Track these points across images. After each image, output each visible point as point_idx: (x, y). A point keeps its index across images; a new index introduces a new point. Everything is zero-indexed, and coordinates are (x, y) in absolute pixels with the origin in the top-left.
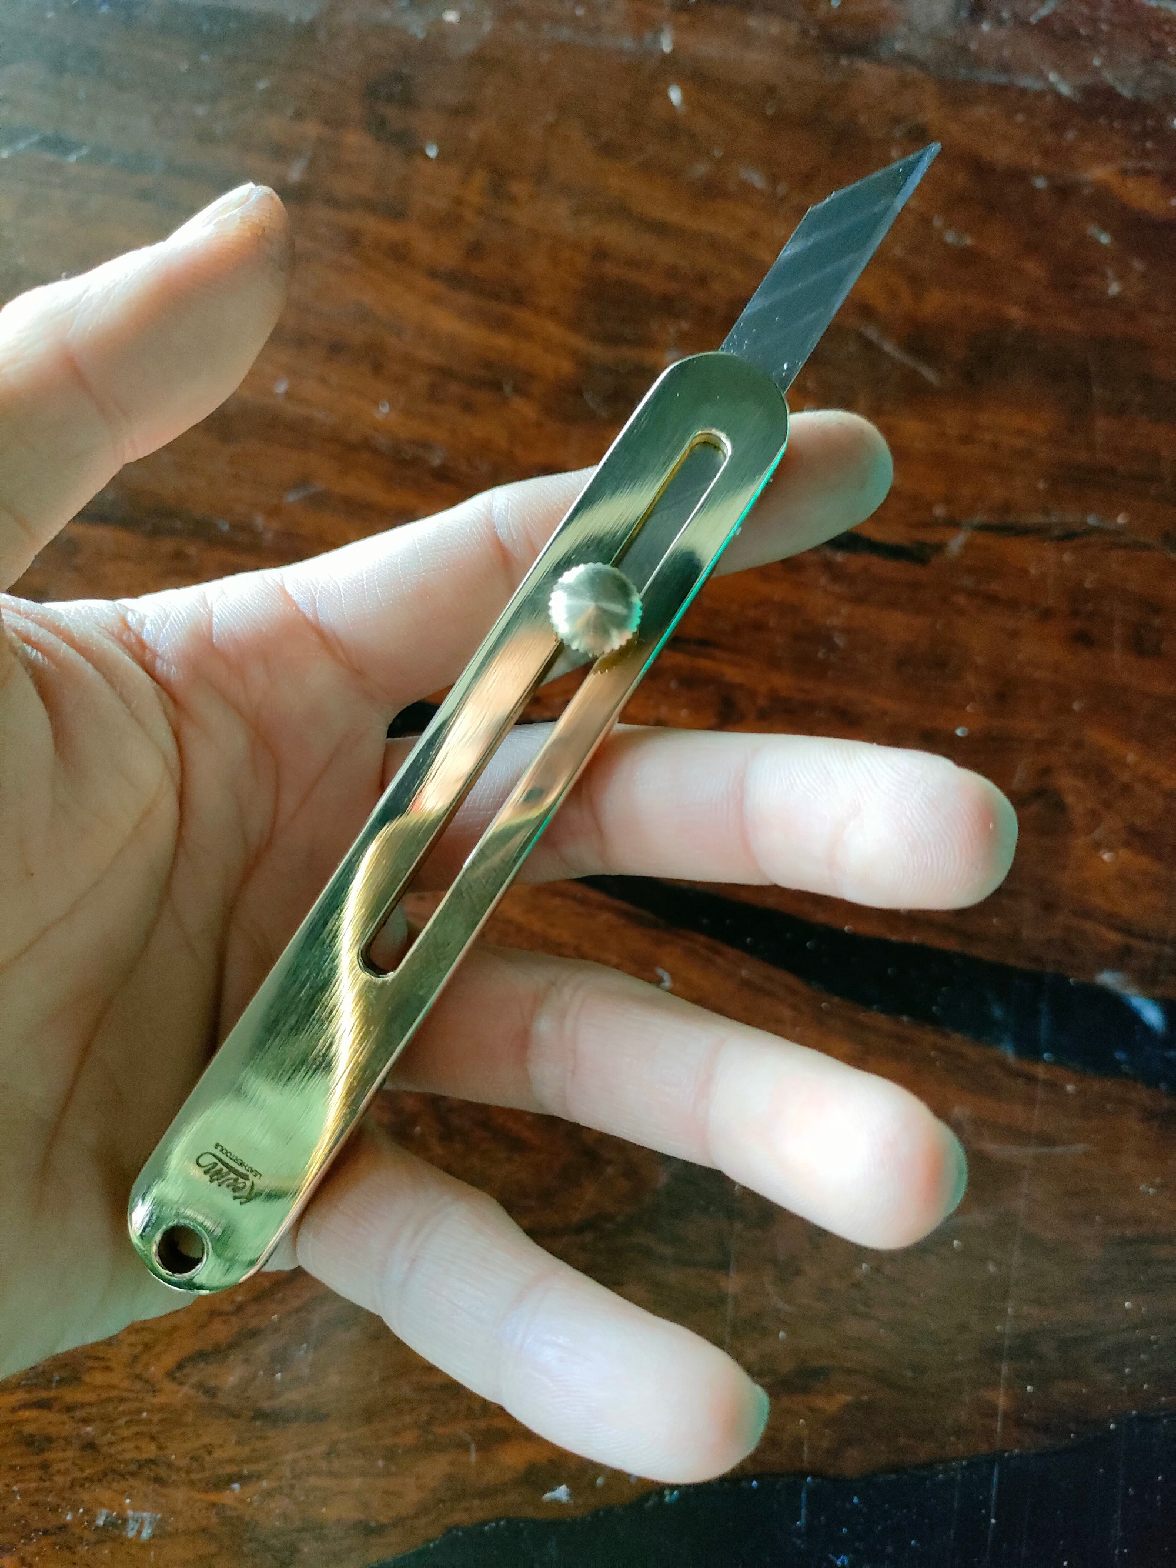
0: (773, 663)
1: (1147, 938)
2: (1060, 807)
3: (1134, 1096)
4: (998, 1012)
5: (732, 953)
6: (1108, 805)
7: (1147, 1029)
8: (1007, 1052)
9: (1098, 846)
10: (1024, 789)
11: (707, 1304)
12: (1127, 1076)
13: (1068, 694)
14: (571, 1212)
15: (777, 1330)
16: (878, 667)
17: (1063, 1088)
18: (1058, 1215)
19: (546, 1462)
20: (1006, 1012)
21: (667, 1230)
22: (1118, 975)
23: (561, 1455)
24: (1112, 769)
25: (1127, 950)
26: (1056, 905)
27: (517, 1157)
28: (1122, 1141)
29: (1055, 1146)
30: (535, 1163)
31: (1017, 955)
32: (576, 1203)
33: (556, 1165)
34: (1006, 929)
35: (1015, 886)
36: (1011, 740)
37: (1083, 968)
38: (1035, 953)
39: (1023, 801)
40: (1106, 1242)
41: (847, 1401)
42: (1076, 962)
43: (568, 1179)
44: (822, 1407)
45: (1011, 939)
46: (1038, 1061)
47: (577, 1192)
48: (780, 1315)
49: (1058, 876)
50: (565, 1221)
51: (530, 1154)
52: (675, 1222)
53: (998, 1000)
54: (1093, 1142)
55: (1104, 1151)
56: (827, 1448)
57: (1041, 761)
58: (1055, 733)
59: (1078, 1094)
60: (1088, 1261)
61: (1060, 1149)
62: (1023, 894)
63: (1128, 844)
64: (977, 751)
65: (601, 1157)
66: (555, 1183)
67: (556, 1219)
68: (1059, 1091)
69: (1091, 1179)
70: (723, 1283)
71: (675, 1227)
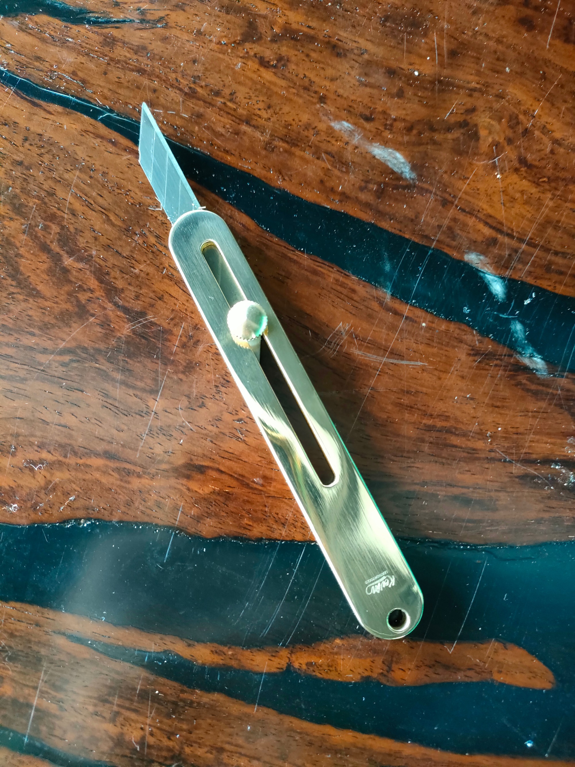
1: (510, 236)
2: (475, 136)
3: (468, 338)
4: (388, 267)
6: (510, 141)
7: (491, 296)
8: (386, 294)
9: (494, 167)
10: (453, 120)
11: (136, 414)
12: (467, 324)
13: (504, 60)
14: (60, 341)
15: (179, 438)
16: (370, 19)
17: (419, 324)
18: (392, 404)
19: (8, 488)
20: (393, 268)
21: (121, 363)
22: (482, 257)
23: (19, 486)
24: (521, 117)
25: (493, 242)
26: (452, 203)
27: (31, 300)
28: (451, 366)
29: (402, 360)
30: (43, 306)
31: (413, 232)
32: (64, 336)
33: (57, 310)
34: (410, 214)
35: (425, 186)
36: (453, 85)
37: (458, 248)
38: (426, 233)
39: (449, 129)
40: (420, 427)
41: (214, 490)
42: (454, 243)
43: (63, 321)
44: (197, 490)
45: (412, 220)
46: (407, 303)
47: (67, 330)
48: (183, 430)
49: (459, 184)
50: (54, 346)
51: (40, 300)
52: (128, 360)
53: (391, 259)
54: (430, 363)
55: (436, 369)
56: (194, 515)
57: (469, 102)
58: (487, 85)
59: (428, 328)
60: (404, 436)
61: (404, 362)
62: (431, 192)
63: (516, 170)
64: (426, 89)
65: (88, 311)
66: (53, 321)
67: (48, 344)
68: (415, 325)
69: (422, 386)
70: (151, 403)
71: (127, 363)
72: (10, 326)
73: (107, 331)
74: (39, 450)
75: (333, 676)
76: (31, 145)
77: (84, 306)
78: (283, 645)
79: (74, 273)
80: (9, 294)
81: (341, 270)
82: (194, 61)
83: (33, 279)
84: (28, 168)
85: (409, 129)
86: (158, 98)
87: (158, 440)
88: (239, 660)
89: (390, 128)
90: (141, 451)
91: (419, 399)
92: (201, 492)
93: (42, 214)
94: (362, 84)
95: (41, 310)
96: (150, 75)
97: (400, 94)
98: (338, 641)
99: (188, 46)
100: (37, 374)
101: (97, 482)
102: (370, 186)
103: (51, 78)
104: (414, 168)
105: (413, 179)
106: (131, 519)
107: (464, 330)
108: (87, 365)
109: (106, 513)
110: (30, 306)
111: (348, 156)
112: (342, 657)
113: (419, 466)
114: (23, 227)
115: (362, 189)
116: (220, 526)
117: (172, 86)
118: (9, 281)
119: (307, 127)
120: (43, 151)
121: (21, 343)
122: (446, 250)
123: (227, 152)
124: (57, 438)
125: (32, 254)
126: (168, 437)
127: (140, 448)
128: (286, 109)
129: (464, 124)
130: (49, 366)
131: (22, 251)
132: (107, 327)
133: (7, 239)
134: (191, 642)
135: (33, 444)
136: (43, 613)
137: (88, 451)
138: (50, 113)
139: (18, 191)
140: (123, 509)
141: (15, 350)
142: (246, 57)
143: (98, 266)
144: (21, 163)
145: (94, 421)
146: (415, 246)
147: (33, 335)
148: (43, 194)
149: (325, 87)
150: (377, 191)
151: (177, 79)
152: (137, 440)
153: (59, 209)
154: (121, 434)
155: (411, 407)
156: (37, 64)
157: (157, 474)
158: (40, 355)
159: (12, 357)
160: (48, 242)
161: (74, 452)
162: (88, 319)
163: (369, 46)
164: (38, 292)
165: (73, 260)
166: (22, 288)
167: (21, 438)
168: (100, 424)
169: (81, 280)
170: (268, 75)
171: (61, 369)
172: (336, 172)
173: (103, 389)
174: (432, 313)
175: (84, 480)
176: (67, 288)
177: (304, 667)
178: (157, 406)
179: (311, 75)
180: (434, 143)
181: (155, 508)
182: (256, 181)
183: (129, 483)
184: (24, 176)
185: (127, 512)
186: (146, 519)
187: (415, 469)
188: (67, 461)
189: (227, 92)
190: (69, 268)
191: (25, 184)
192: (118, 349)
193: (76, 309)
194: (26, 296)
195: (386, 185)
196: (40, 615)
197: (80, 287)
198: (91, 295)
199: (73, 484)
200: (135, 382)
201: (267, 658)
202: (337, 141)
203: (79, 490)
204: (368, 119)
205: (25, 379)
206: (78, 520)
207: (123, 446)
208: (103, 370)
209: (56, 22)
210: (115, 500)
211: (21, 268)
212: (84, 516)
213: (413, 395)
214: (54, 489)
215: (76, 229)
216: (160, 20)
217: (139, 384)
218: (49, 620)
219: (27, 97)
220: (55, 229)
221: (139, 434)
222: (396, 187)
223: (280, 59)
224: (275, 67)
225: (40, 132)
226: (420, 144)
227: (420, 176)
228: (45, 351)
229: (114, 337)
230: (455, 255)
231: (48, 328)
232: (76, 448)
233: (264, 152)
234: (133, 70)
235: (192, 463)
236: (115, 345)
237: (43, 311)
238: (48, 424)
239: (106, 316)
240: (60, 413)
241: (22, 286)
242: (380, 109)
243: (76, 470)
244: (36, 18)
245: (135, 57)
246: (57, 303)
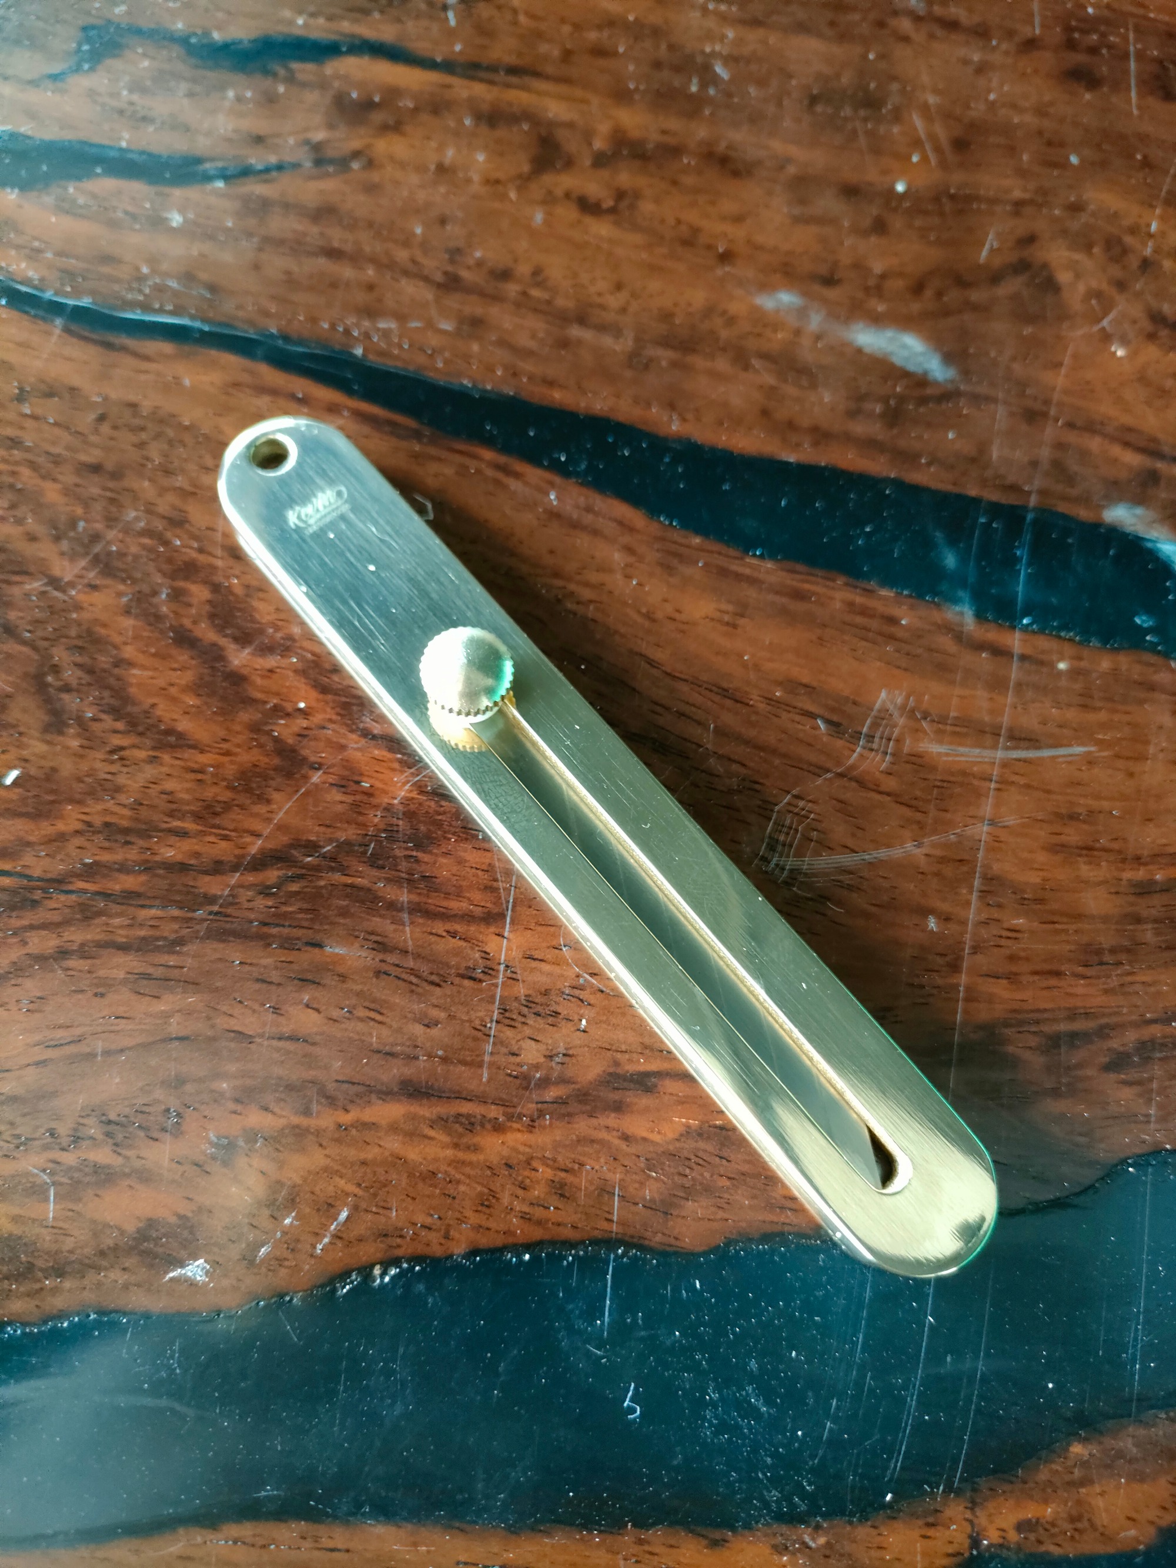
0: (621, 96)
2: (1050, 285)
4: (950, 560)
5: (534, 474)
6: (1121, 285)
8: (964, 614)
9: (1106, 338)
10: (997, 262)
11: (463, 976)
12: (1152, 648)
13: (1062, 145)
14: (248, 839)
15: (576, 1018)
16: (780, 104)
17: (1052, 665)
18: (1043, 848)
19: (173, 1220)
20: (963, 560)
21: (404, 865)
22: (1139, 511)
23: (200, 1210)
24: (1128, 240)
25: (1152, 478)
26: (1045, 415)
27: (166, 758)
28: (1147, 742)
29: (1038, 748)
30: (196, 766)
31: (984, 483)
32: (256, 825)
33: (230, 770)
34: (966, 447)
35: (983, 389)
36: (977, 198)
37: (1084, 500)
38: (1011, 479)
39: (995, 278)
40: (1122, 889)
41: (688, 1127)
42: (1074, 492)
43: (248, 790)
44: (645, 1134)
45: (973, 460)
46: (1013, 628)
47: (261, 809)
48: (582, 995)
49: (1047, 377)
50: (238, 852)
51: (188, 754)
52: (419, 855)
53: (953, 542)
54: (1099, 743)
55: (1118, 756)
56: (652, 1200)
57: (1021, 227)
58: (1043, 191)
59: (1075, 673)
60: (1093, 917)
61: (1046, 753)
62: (994, 400)
63: (1151, 337)
64: (926, 213)
65: (305, 759)
66: (226, 796)
67: (223, 849)
68: (1045, 670)
69: (1098, 797)
70: (492, 945)
71: (417, 861)
72: (125, 823)
73: (358, 797)
74: (239, 1108)
75: (1090, 1546)
76: (115, 428)
77: (294, 751)
78: (949, 1489)
79: (259, 681)
80: (112, 752)
81: (851, 580)
82: (443, 221)
83: (164, 711)
84: (116, 475)
85: (918, 288)
86: (380, 300)
87: (528, 1031)
88: (850, 1555)
89: (878, 291)
90: (491, 1064)
91: (1100, 828)
92: (656, 1138)
93: (166, 567)
94: (797, 220)
95: (192, 776)
96: (355, 258)
97: (880, 227)
98: (1077, 1449)
99: (421, 196)
100: (205, 924)
101: (398, 1161)
102: (868, 406)
103: (140, 291)
104: (948, 358)
105: (952, 381)
106: (499, 1241)
107: (1152, 665)
108: (322, 883)
109: (434, 1237)
110: (165, 769)
111: (807, 354)
112: (1097, 1489)
113: (1144, 979)
114: (125, 599)
115: (853, 414)
116: (721, 1214)
117: (406, 273)
118: (108, 721)
119: (709, 312)
120: (144, 436)
121: (157, 858)
122: (1062, 508)
123: (551, 383)
124: (278, 1071)
125: (154, 655)
126: (551, 1020)
127: (487, 1058)
128: (654, 285)
129: (1022, 267)
130: (232, 901)
131: (129, 652)
132: (355, 787)
133: (90, 632)
134: (717, 1535)
135: (222, 1094)
136: (316, 1539)
137: (361, 1089)
138: (147, 358)
139: (99, 526)
140: (474, 1219)
141: (143, 878)
142: (549, 200)
143: (309, 656)
144: (96, 469)
145: (361, 1013)
146: (996, 510)
147: (183, 834)
148: (159, 525)
149: (726, 235)
150: (883, 415)
151: (414, 261)
152: (476, 1039)
153: (201, 551)
154: (435, 1032)
155: (1090, 849)
156: (106, 270)
157: (541, 1114)
158: (207, 878)
159: (139, 895)
160: (187, 623)
161: (327, 1097)
162: (306, 778)
163: (794, 151)
164: (180, 736)
165: (253, 654)
166: (141, 734)
167: (189, 1088)
168: (379, 1017)
169: (277, 694)
170: (601, 229)
171: (261, 903)
172: (791, 390)
173: (372, 933)
174: (1070, 640)
175: (364, 1163)
176: (246, 716)
177: (1013, 1536)
178: (509, 949)
179: (692, 217)
180: (975, 308)
181: (554, 1201)
182: (627, 432)
183: (476, 1149)
184: (108, 494)
185: (485, 1224)
186: (537, 1234)
187: (1138, 987)
188: (313, 1123)
189: (524, 269)
190: (245, 671)
191: (114, 509)
192: (391, 831)
193: (276, 761)
194: (154, 748)
195: (902, 399)
196: (307, 1544)
197: (276, 708)
198: (305, 723)
199: (337, 1179)
200: (445, 904)
201: (916, 1534)
202: (775, 331)
203: (360, 1192)
204: (829, 281)
205: (181, 941)
206: (366, 1271)
207: (445, 1060)
208: (360, 888)
209: (137, 188)
210: (449, 1201)
211: (133, 690)
212: (379, 1256)
213: (1084, 822)
214: (293, 1200)
215: (248, 587)
216: (356, 154)
217: (456, 905)
218: (336, 1555)
219: (94, 336)
220: (199, 593)
221: (477, 1023)
222: (923, 401)
223: (620, 195)
224: (613, 210)
225: (132, 398)
226: (947, 313)
227: (966, 373)
228: (217, 868)
229: (376, 807)
230: (1083, 514)
231: (216, 814)
232: (331, 1087)
233: (628, 374)
234: (315, 254)
235: (619, 1071)
236: (382, 826)
237: (200, 776)
238: (249, 1039)
239: (348, 765)
240: (276, 1010)
241: (141, 729)
242: (845, 258)
243: (338, 1141)
244: (90, 185)
245: (315, 230)
246: (228, 753)
